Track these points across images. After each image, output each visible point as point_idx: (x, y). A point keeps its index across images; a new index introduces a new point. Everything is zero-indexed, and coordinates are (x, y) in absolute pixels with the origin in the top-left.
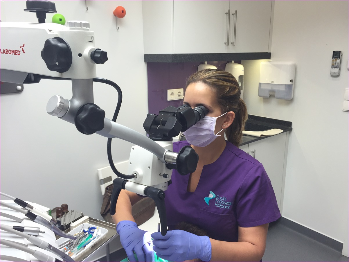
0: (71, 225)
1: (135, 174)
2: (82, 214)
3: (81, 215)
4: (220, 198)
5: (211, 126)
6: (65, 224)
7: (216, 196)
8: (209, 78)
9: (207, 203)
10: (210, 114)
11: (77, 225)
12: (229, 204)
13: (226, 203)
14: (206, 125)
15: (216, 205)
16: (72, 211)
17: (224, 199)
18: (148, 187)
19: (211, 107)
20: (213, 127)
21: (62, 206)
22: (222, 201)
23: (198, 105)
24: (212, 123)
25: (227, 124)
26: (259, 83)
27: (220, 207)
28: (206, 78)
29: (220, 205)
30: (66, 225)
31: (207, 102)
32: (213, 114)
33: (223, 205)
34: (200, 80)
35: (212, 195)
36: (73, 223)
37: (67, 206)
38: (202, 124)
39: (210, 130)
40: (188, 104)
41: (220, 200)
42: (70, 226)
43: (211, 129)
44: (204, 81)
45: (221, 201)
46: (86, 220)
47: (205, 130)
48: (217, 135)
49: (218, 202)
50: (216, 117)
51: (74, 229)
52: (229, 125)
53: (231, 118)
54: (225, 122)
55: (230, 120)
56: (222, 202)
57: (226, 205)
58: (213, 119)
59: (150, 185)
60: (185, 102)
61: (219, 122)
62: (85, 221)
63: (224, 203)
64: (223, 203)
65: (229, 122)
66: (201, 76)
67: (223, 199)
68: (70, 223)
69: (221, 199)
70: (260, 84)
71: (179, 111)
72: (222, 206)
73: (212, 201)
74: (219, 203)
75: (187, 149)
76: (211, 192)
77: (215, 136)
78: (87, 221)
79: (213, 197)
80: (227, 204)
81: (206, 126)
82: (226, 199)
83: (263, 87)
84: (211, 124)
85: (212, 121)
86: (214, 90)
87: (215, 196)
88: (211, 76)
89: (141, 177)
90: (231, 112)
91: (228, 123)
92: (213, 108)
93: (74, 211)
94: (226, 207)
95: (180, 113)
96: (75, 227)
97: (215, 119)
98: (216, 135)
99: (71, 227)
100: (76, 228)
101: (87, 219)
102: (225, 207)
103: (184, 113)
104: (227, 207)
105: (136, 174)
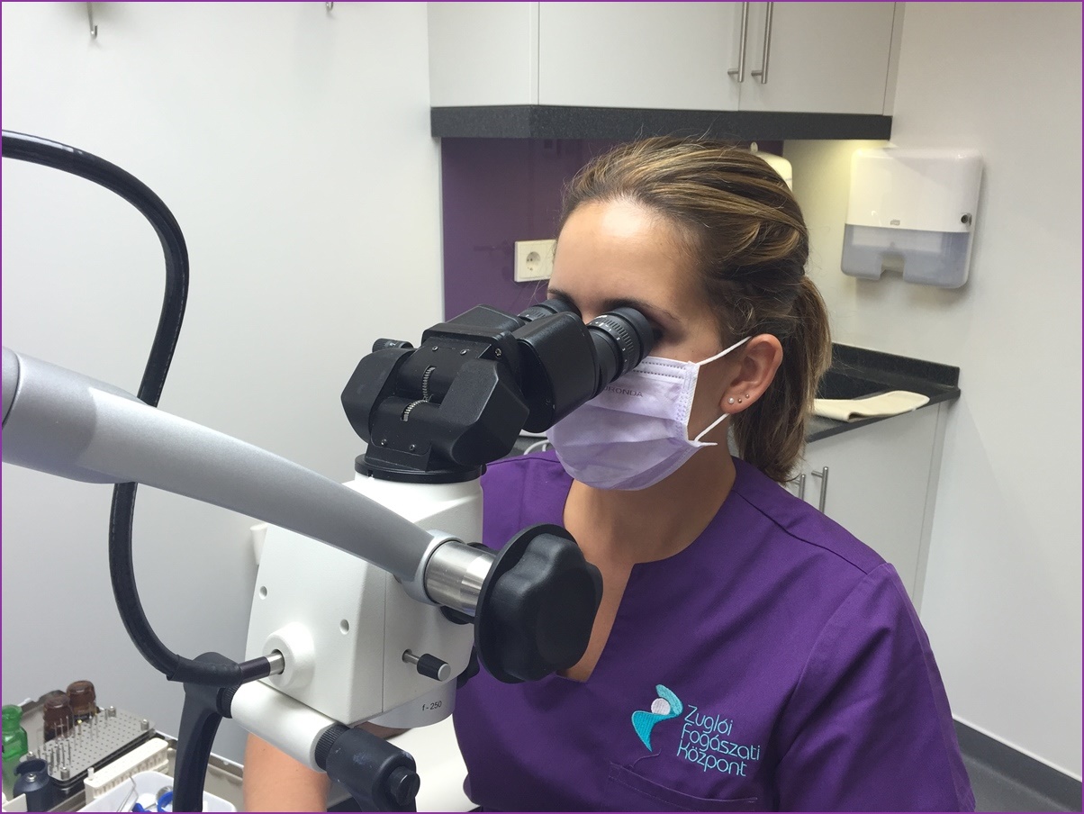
0: (86, 781)
1: (277, 652)
2: (147, 725)
3: (142, 729)
4: (704, 721)
5: (674, 400)
6: (68, 772)
7: (686, 711)
8: (669, 179)
9: (645, 738)
10: (667, 349)
11: (113, 783)
12: (743, 752)
13: (731, 747)
14: (652, 399)
15: (683, 753)
16: (112, 713)
17: (723, 728)
19: (675, 313)
20: (682, 409)
21: (72, 689)
22: (712, 735)
23: (612, 305)
24: (676, 388)
25: (744, 392)
26: (846, 225)
27: (704, 761)
28: (654, 181)
29: (700, 756)
31: (655, 292)
32: (682, 349)
33: (718, 755)
34: (626, 188)
35: (665, 705)
36: (95, 771)
37: (92, 688)
38: (628, 392)
39: (667, 422)
40: (567, 301)
41: (701, 730)
42: (82, 786)
43: (673, 417)
44: (646, 192)
45: (705, 734)
46: (155, 756)
47: (645, 419)
48: (701, 440)
49: (695, 737)
50: (695, 360)
51: (98, 798)
52: (753, 395)
53: (762, 363)
54: (736, 382)
55: (760, 377)
56: (710, 742)
57: (730, 759)
58: (682, 371)
60: (554, 292)
61: (710, 385)
63: (722, 748)
64: (715, 744)
65: (756, 382)
66: (630, 169)
67: (716, 726)
68: (85, 774)
69: (709, 723)
70: (849, 229)
71: (518, 335)
72: (711, 761)
73: (666, 729)
74: (698, 745)
75: (539, 543)
76: (661, 689)
77: (689, 446)
78: (160, 761)
79: (672, 712)
80: (735, 752)
81: (646, 403)
82: (728, 730)
83: (859, 240)
84: (673, 395)
85: (676, 380)
86: (689, 235)
87: (678, 709)
88: (677, 168)
89: (307, 672)
90: (766, 337)
91: (748, 388)
92: (684, 322)
93: (118, 714)
94: (729, 768)
95: (521, 345)
96: (105, 788)
97: (693, 368)
98: (697, 443)
99: (86, 790)
100: (109, 792)
102: (723, 765)
103: (540, 343)
104: (734, 768)
105: (278, 657)
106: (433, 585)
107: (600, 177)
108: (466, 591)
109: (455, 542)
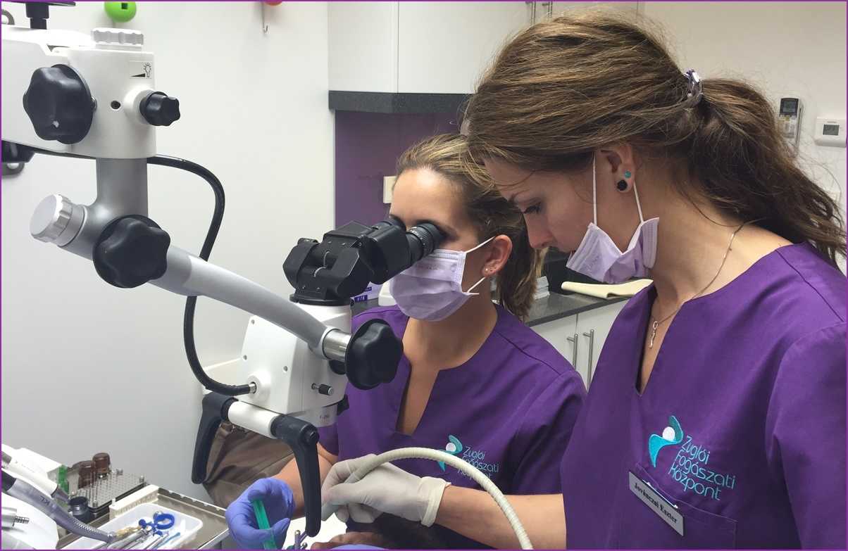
0: (110, 506)
1: (253, 383)
2: (143, 480)
3: (140, 482)
5: (453, 271)
6: (97, 504)
7: (464, 449)
8: (448, 159)
10: (450, 245)
11: (127, 508)
12: (490, 468)
13: (483, 466)
14: (442, 271)
16: (119, 473)
18: (282, 416)
19: (452, 226)
20: (458, 276)
21: (95, 458)
22: (474, 461)
24: (455, 265)
25: (493, 266)
28: (441, 159)
30: (100, 505)
31: (441, 216)
32: (456, 244)
34: (426, 163)
35: (453, 446)
36: (116, 501)
37: (109, 458)
38: (428, 268)
39: (450, 283)
41: (471, 458)
42: (109, 509)
43: (454, 280)
44: (436, 165)
46: (151, 495)
47: (439, 282)
48: (470, 292)
50: (464, 251)
51: (118, 517)
52: (499, 266)
53: (502, 250)
54: (488, 260)
55: (501, 257)
58: (457, 256)
59: (285, 412)
62: (149, 498)
63: (479, 467)
65: (499, 260)
66: (429, 153)
67: (478, 455)
68: (110, 502)
69: (474, 455)
71: (370, 236)
75: (374, 326)
76: (451, 437)
77: (464, 295)
78: (154, 498)
79: (456, 450)
80: (486, 468)
81: (438, 274)
82: (483, 457)
84: (453, 269)
85: (454, 261)
86: (457, 187)
87: (460, 448)
89: (267, 392)
90: (503, 237)
91: (495, 263)
93: (124, 473)
95: (371, 240)
96: (121, 511)
97: (463, 255)
98: (468, 293)
99: (110, 513)
100: (124, 514)
101: (155, 492)
105: (253, 385)
106: (327, 349)
107: (414, 157)
108: (341, 351)
109: (337, 330)
